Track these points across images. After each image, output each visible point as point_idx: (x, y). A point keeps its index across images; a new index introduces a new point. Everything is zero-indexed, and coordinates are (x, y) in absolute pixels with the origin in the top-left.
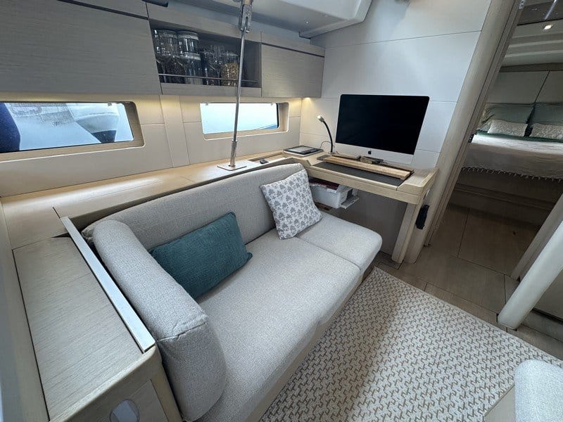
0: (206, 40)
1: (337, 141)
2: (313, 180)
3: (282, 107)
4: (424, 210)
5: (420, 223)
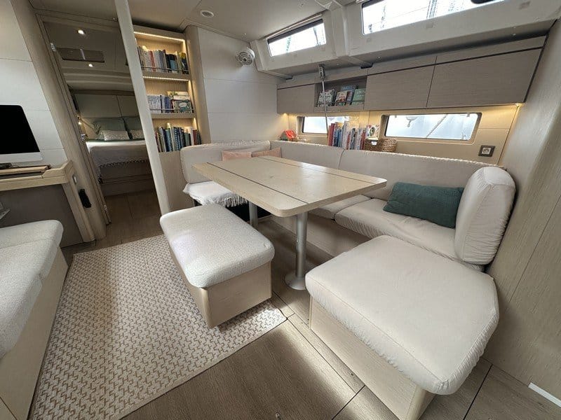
4: (81, 193)
5: (86, 203)
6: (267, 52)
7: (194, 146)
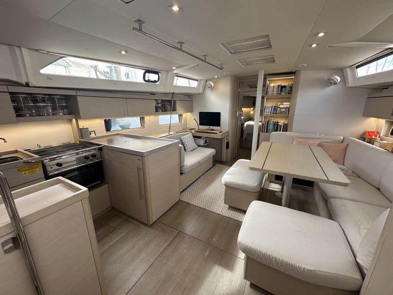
0: (163, 101)
1: (200, 125)
2: (195, 137)
3: (180, 116)
4: (228, 143)
5: (227, 147)
6: (354, 75)
7: (281, 132)
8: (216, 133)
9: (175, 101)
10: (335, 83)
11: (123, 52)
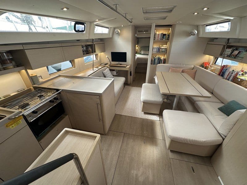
0: (86, 45)
1: (112, 61)
2: (110, 70)
3: (96, 55)
4: (131, 72)
5: (131, 75)
6: (204, 30)
7: (162, 64)
8: (125, 67)
9: (94, 45)
10: (194, 35)
11: (65, 9)
